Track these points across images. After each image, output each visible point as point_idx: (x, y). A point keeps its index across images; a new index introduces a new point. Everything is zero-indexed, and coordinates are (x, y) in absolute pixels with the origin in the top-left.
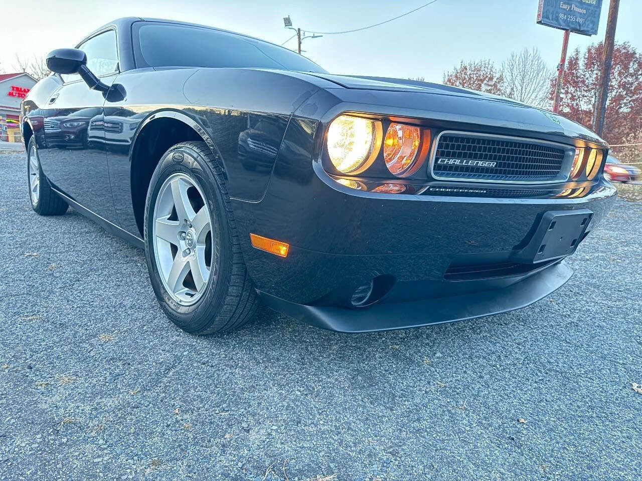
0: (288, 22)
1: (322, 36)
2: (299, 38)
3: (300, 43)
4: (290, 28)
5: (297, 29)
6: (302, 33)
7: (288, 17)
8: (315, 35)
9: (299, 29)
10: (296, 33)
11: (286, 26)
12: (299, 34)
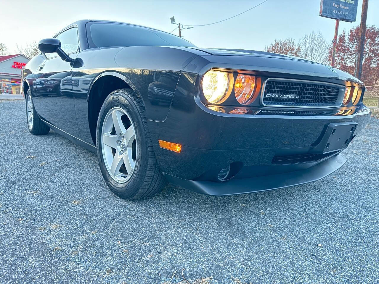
0: (173, 20)
2: (180, 29)
3: (180, 32)
4: (174, 24)
5: (178, 24)
6: (181, 26)
7: (173, 17)
8: (189, 27)
9: (179, 24)
10: (178, 26)
11: (172, 22)
12: (179, 27)
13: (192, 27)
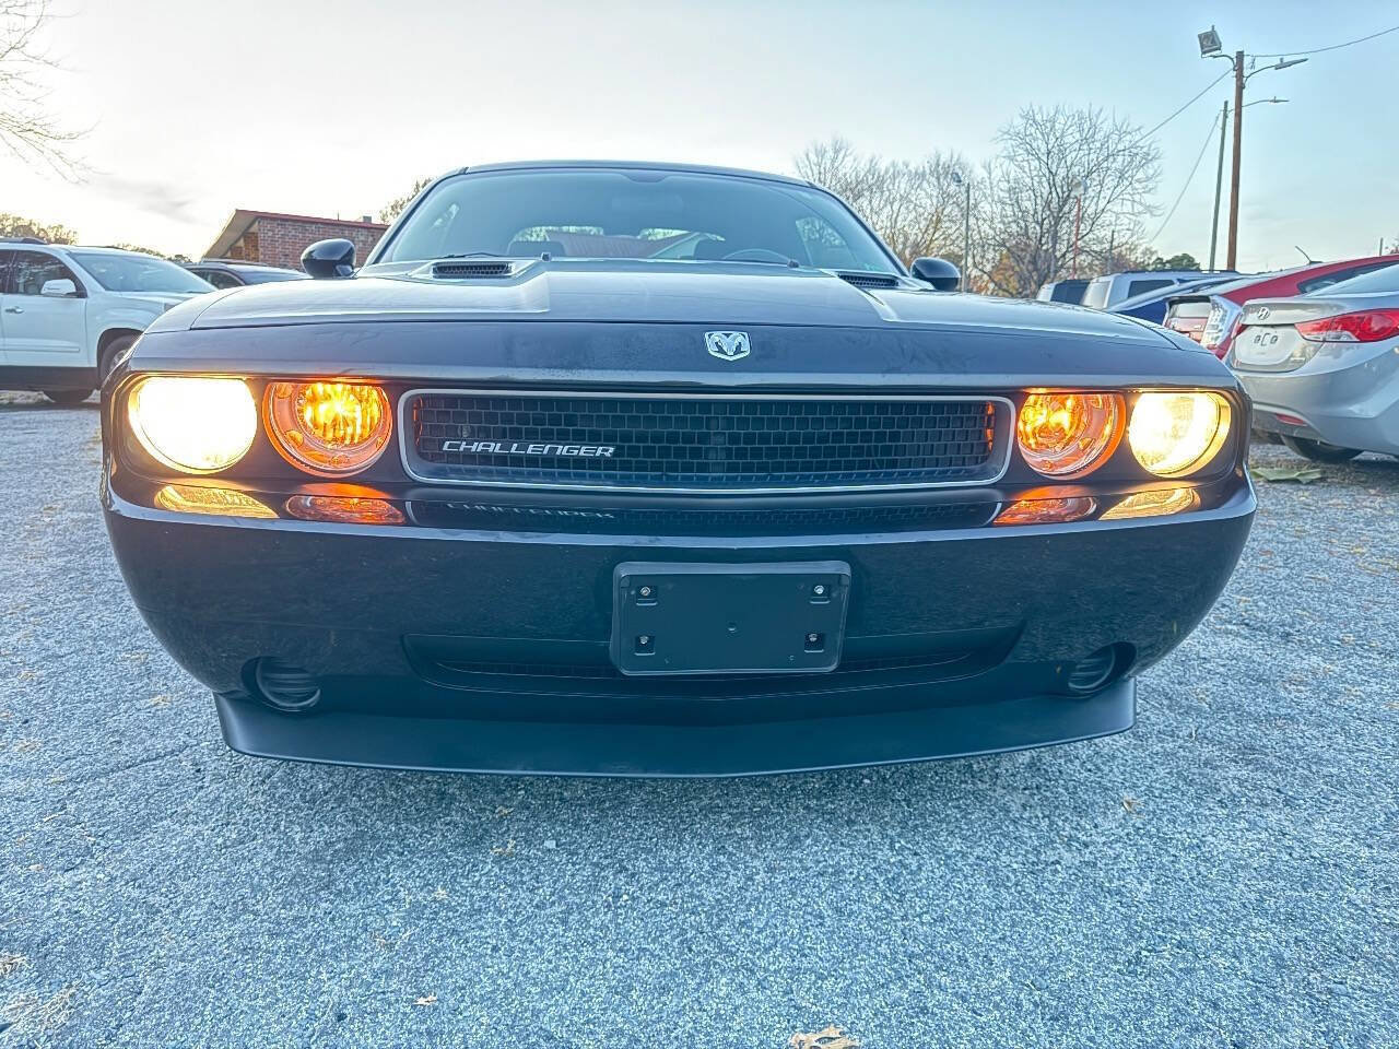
0: (1210, 42)
1: (1305, 60)
2: (1240, 76)
3: (1240, 88)
4: (1215, 57)
5: (1234, 55)
6: (1247, 61)
7: (1210, 29)
8: (1285, 61)
9: (1240, 55)
10: (1232, 66)
11: (1204, 53)
12: (1239, 68)
13: (1303, 57)
